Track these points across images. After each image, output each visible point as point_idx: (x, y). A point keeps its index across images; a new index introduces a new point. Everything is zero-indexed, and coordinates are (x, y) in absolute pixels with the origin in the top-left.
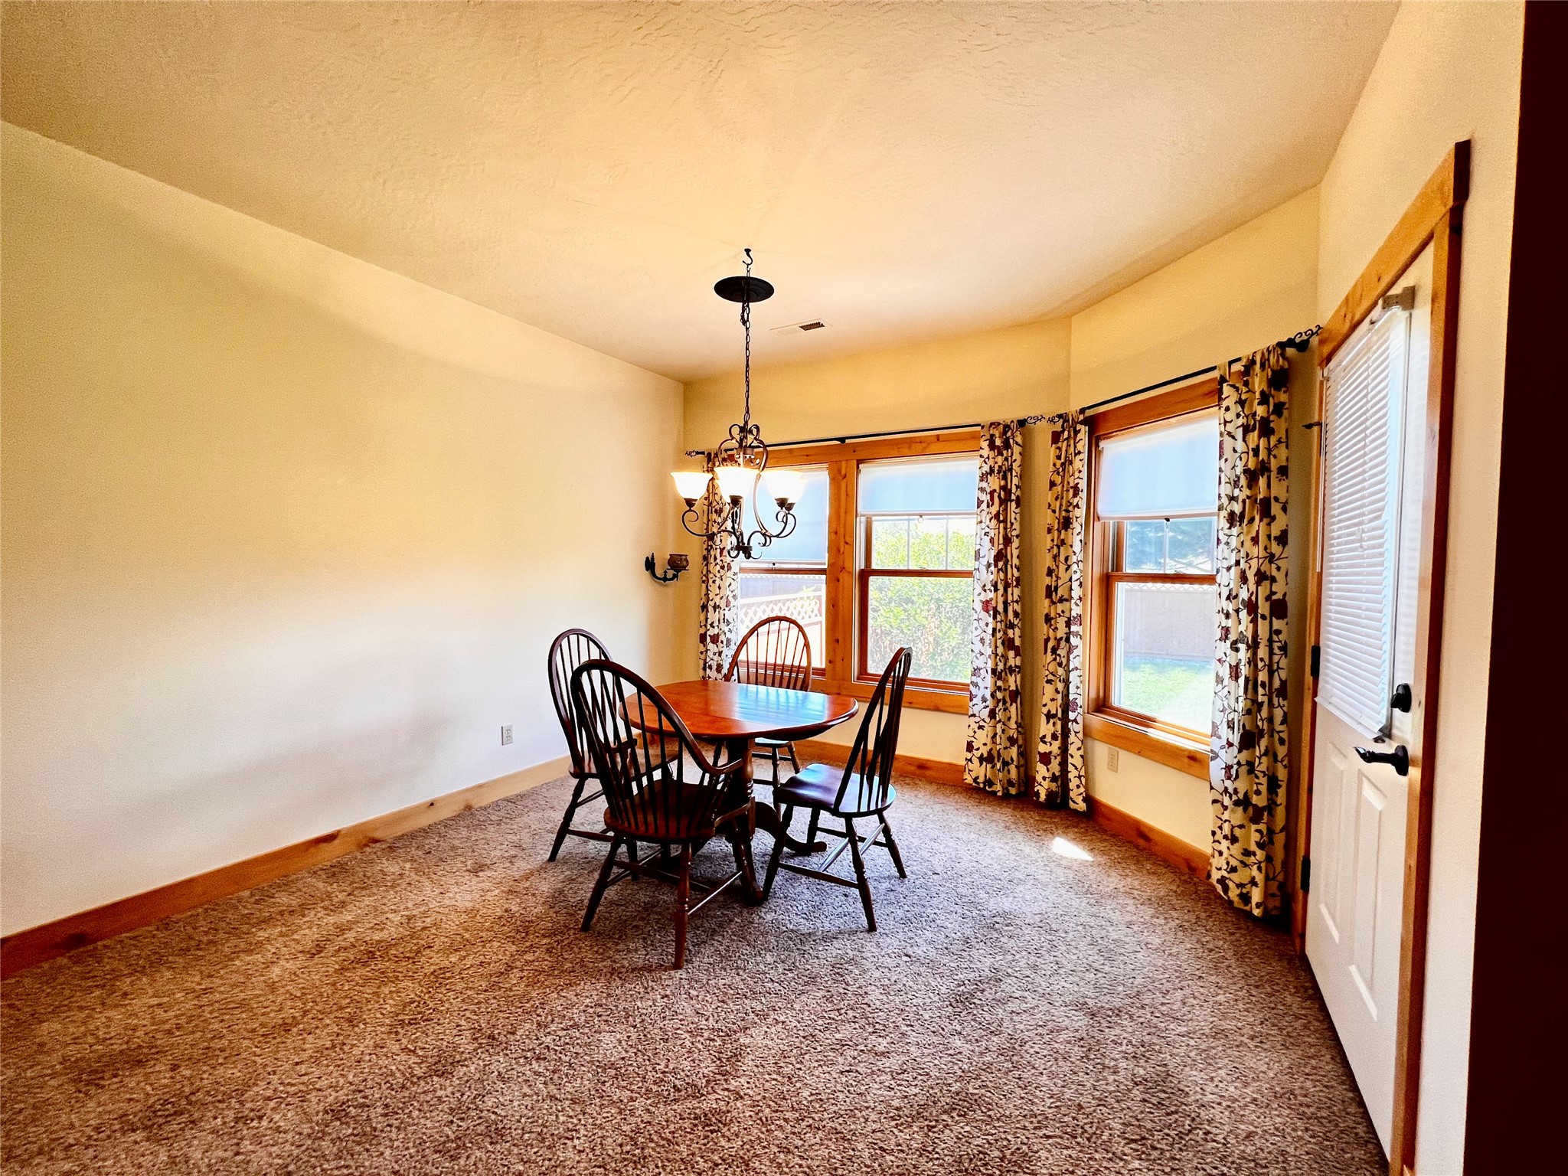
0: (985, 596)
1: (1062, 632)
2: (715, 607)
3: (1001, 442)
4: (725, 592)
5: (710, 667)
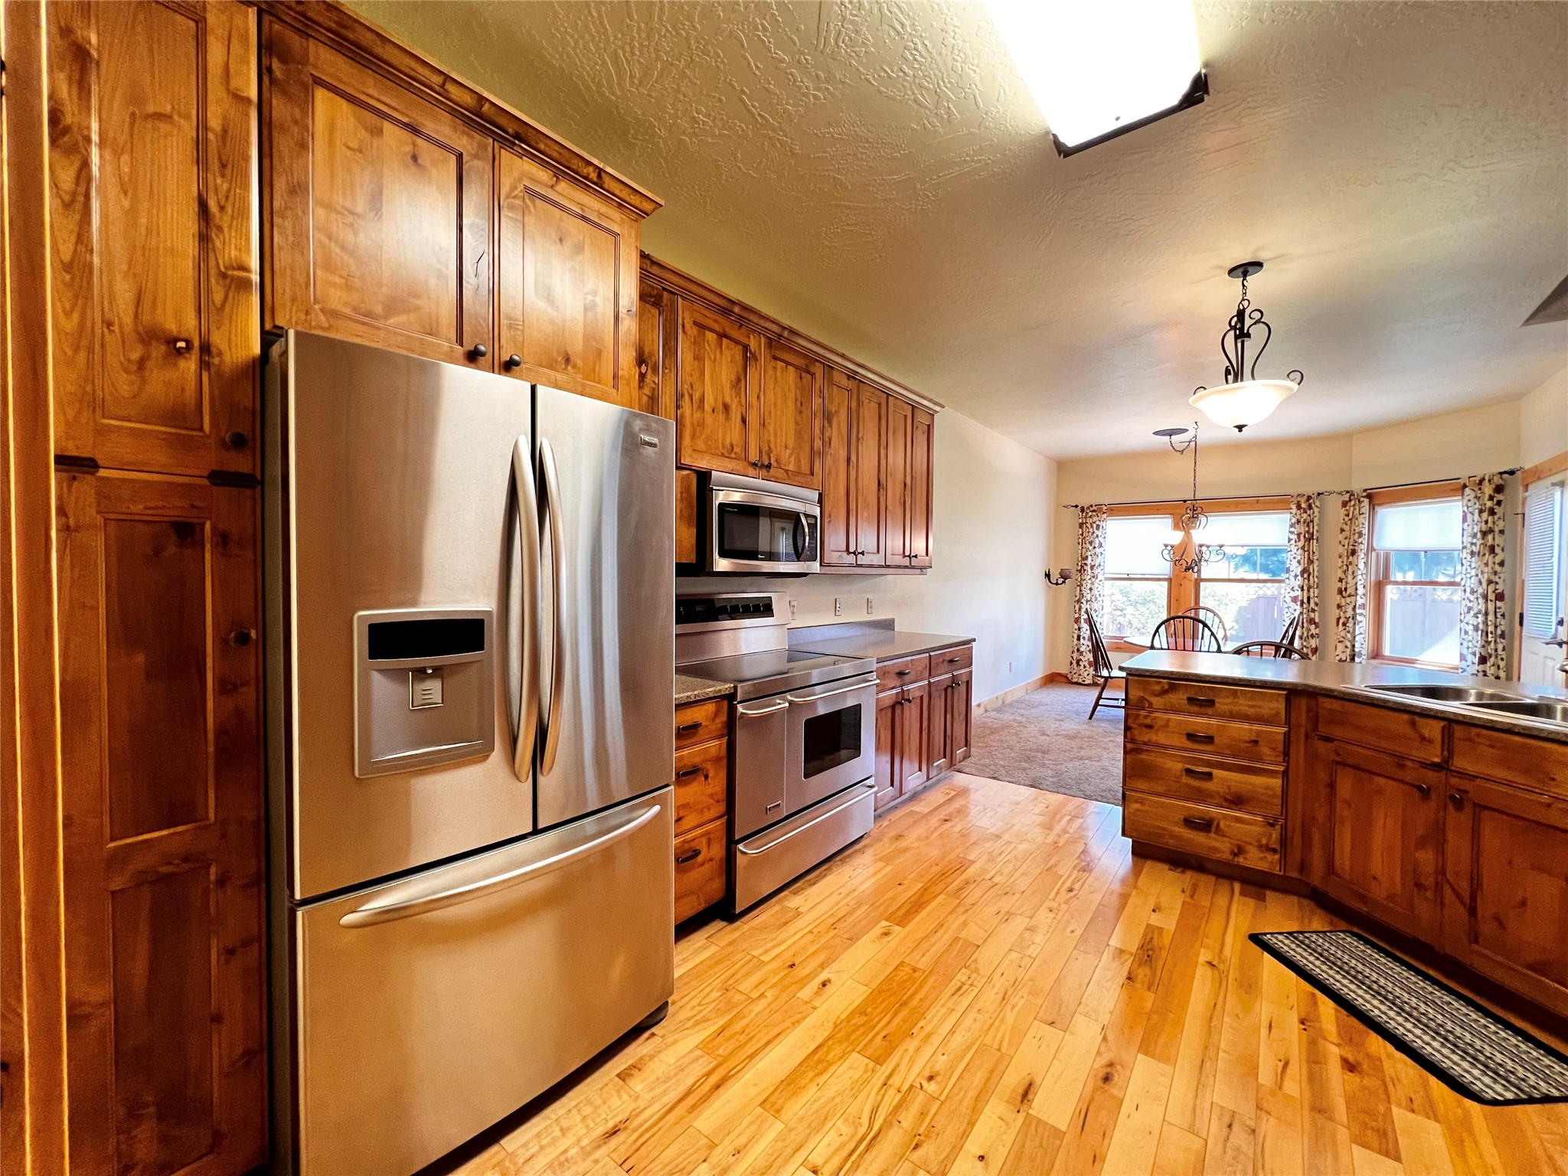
0: (1293, 594)
1: (1350, 613)
2: (1087, 601)
3: (1305, 505)
4: (1095, 592)
5: (1084, 638)
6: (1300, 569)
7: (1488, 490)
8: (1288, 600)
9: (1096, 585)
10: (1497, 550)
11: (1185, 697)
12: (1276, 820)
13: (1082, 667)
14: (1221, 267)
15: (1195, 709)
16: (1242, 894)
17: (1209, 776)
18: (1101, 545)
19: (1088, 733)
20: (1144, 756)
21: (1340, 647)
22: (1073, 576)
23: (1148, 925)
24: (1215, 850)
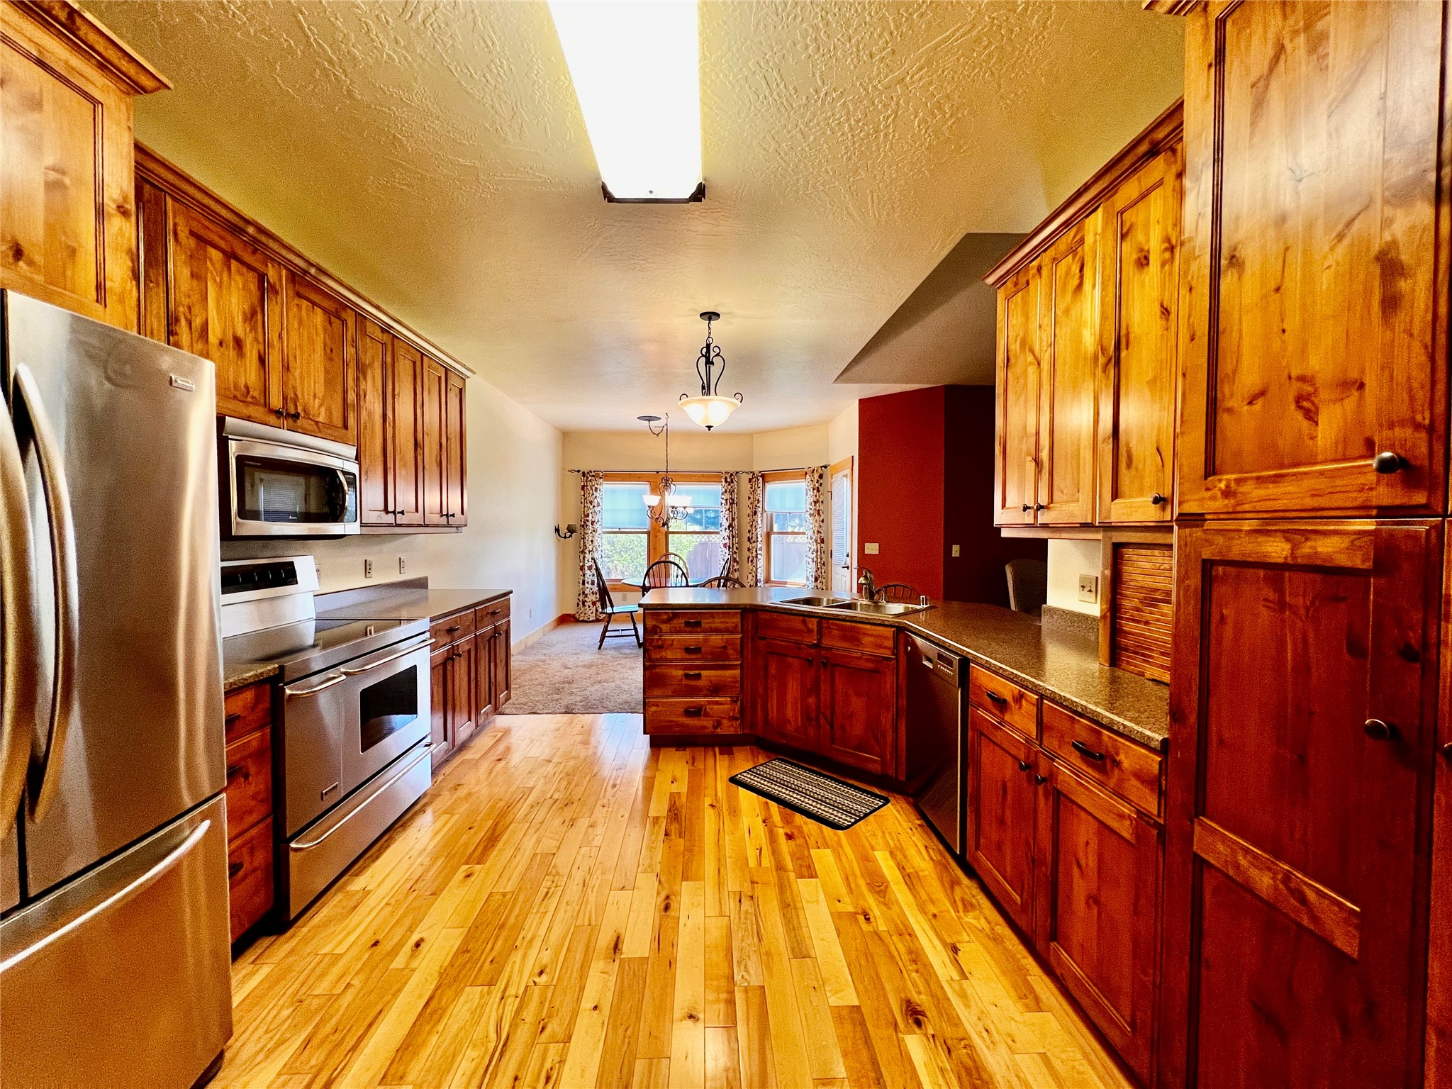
0: (724, 542)
1: (754, 554)
2: (590, 551)
3: (730, 479)
4: (595, 543)
5: (588, 583)
6: (728, 524)
7: (816, 476)
8: (722, 546)
9: (596, 538)
10: (821, 513)
11: (683, 621)
12: (737, 698)
13: (587, 607)
14: (694, 310)
15: (689, 629)
16: (721, 753)
17: (698, 677)
18: (599, 505)
19: (600, 661)
20: (657, 670)
21: (750, 576)
22: (578, 530)
23: (671, 793)
24: (704, 727)
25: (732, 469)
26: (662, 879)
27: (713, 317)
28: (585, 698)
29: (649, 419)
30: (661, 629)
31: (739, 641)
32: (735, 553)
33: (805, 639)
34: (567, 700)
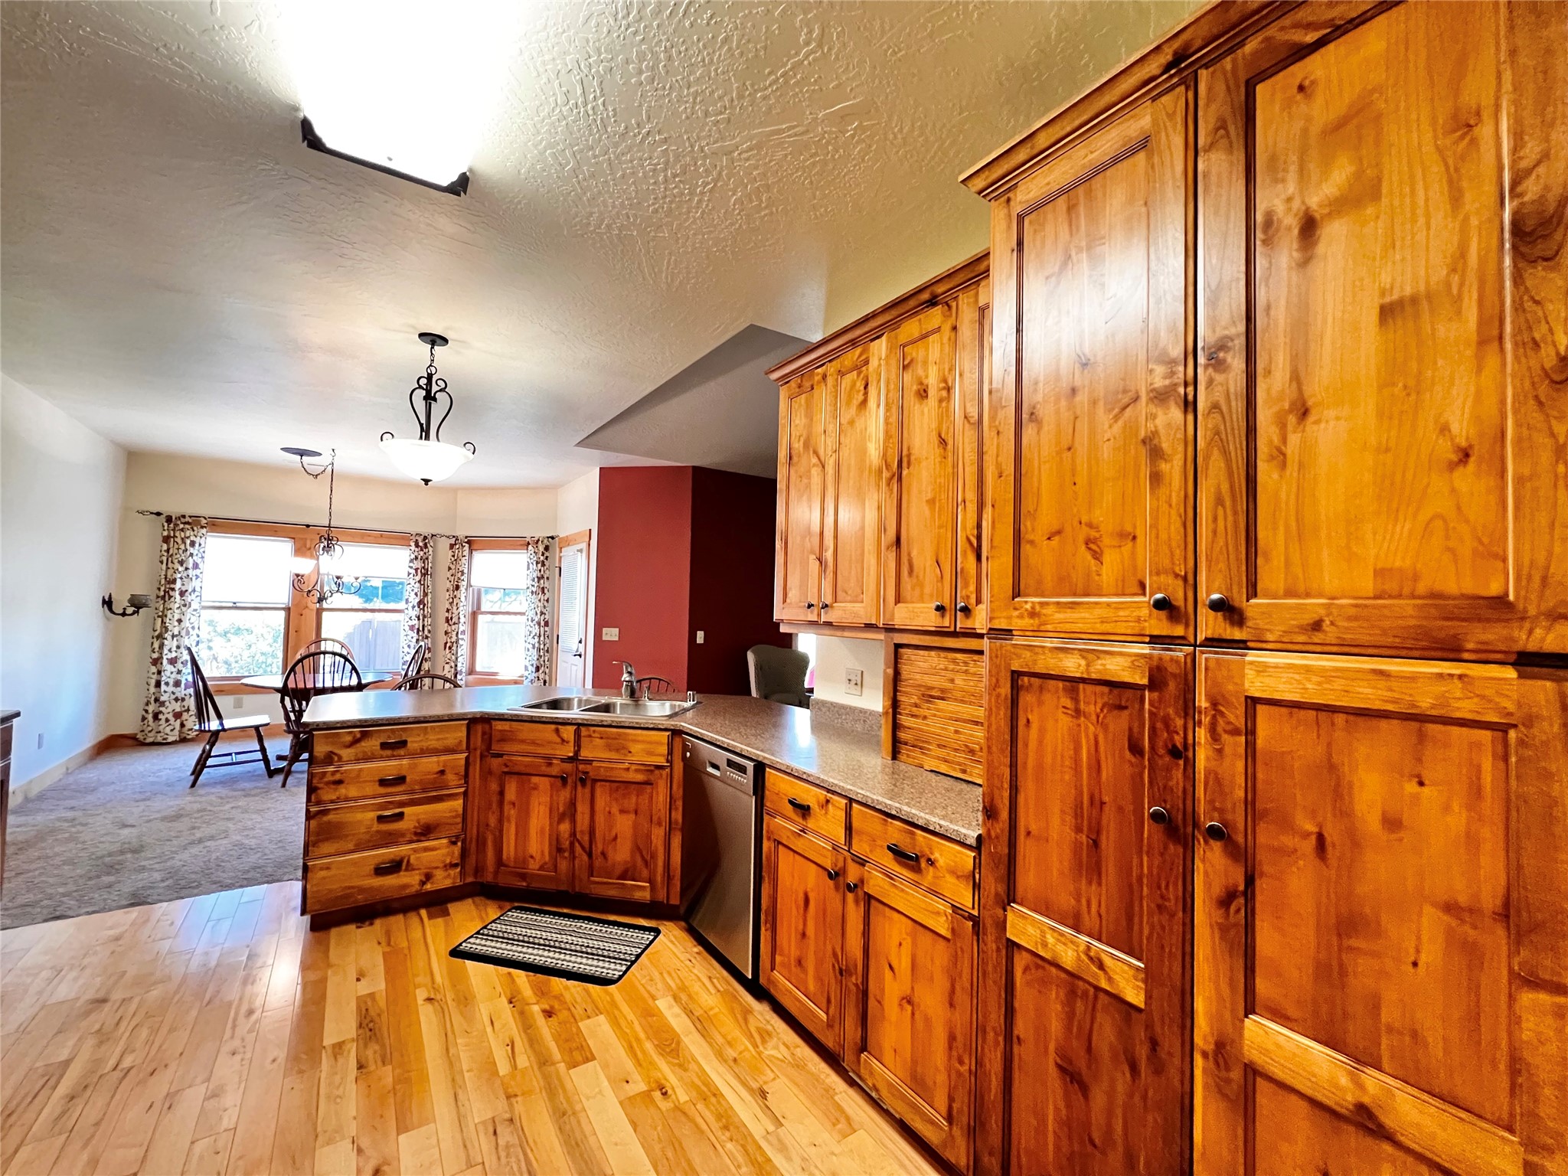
0: (411, 623)
1: (454, 639)
2: (173, 636)
3: (423, 543)
4: (186, 624)
5: (167, 684)
6: (417, 600)
7: (541, 548)
8: (407, 628)
9: (188, 616)
10: (546, 591)
11: (378, 743)
12: (457, 837)
13: (163, 722)
14: (414, 328)
15: (389, 752)
16: (431, 917)
17: (401, 816)
18: (196, 566)
19: (197, 806)
20: (331, 817)
21: (447, 667)
22: (152, 604)
23: (358, 998)
24: (405, 886)
25: (425, 531)
26: (363, 1146)
27: (438, 341)
28: (172, 873)
29: (302, 453)
30: (340, 758)
31: (463, 762)
32: (427, 637)
33: (558, 752)
34: (129, 883)
